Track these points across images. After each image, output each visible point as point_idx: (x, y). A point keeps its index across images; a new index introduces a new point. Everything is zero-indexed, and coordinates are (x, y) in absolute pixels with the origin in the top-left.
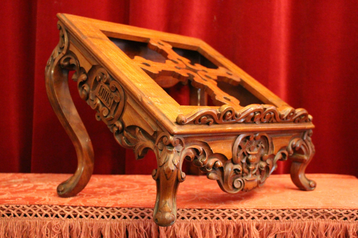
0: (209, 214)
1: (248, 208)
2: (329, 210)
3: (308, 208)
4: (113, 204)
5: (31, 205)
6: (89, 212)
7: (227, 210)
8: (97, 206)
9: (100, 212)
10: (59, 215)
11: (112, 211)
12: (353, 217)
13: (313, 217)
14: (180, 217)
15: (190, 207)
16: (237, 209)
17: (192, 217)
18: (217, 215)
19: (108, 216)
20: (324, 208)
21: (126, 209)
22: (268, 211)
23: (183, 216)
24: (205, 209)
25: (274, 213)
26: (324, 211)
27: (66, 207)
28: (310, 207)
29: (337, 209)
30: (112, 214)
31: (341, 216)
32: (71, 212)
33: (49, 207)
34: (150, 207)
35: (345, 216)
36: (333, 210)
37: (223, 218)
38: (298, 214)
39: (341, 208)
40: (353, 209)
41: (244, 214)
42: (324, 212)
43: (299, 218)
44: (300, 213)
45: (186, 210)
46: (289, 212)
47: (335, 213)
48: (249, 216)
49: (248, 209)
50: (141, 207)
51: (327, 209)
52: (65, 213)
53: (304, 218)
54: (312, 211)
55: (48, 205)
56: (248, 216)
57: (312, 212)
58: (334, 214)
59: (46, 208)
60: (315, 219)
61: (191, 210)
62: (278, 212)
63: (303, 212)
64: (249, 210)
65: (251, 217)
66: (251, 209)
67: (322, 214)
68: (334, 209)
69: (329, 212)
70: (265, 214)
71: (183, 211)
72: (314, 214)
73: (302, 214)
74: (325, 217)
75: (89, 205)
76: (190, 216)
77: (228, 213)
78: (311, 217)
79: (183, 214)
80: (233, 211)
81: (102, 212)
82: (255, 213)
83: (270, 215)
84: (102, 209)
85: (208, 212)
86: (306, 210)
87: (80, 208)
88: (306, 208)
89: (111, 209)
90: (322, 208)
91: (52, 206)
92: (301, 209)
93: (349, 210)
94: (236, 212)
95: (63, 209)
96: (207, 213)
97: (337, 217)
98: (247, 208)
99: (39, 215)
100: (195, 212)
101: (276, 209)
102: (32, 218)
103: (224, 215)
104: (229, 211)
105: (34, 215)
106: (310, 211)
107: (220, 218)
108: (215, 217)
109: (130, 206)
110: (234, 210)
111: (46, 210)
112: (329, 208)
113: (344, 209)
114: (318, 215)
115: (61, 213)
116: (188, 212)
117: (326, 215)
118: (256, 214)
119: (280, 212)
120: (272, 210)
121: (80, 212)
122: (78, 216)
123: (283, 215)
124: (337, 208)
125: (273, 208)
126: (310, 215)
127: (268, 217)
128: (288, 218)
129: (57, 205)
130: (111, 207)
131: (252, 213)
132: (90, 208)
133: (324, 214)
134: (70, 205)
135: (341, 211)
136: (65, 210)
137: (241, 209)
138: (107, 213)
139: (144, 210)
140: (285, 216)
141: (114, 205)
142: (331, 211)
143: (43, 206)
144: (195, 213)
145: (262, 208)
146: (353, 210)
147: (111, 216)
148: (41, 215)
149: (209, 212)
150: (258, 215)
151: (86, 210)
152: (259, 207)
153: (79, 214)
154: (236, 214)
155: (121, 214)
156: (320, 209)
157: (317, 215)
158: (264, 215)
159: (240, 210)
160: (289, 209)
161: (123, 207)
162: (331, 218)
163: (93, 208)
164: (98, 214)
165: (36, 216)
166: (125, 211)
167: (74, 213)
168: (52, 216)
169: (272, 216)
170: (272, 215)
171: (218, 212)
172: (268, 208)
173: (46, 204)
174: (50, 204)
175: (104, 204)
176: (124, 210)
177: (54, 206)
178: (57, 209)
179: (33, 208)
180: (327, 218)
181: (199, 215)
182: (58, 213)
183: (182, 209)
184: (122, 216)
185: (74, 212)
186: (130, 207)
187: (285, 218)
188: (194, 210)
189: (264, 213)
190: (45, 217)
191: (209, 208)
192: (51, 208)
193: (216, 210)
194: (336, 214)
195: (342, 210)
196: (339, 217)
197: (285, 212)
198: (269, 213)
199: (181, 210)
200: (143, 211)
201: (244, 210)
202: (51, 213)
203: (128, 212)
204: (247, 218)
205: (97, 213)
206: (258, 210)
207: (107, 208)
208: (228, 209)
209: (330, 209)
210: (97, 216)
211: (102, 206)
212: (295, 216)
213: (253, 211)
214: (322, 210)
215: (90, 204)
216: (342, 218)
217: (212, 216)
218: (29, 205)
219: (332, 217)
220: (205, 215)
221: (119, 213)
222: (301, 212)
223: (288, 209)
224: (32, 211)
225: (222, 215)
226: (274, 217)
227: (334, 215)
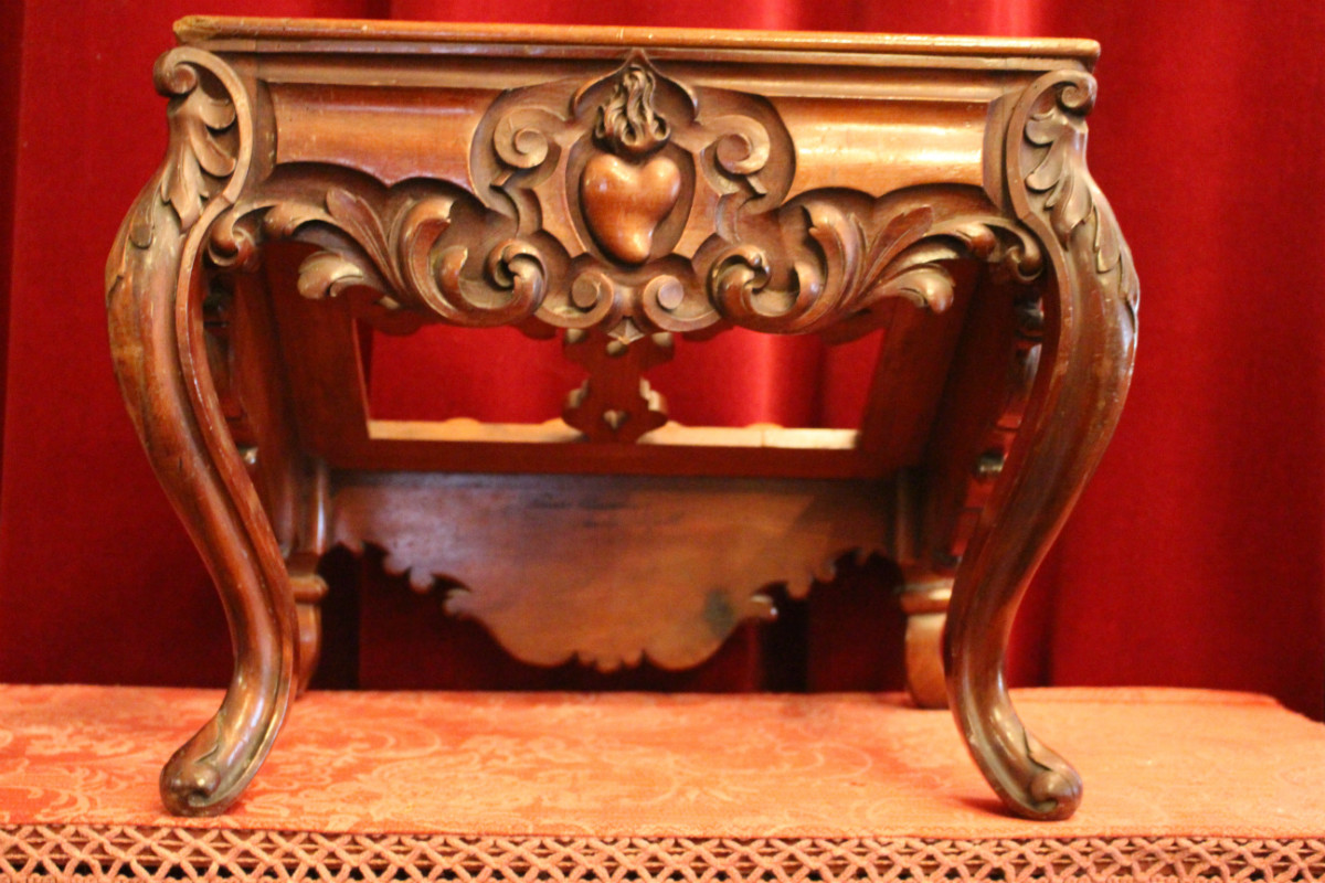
0: (735, 857)
1: (888, 832)
2: (1196, 842)
3: (1115, 833)
4: (356, 819)
5: (19, 827)
6: (258, 851)
7: (805, 843)
8: (292, 827)
9: (301, 854)
10: (136, 868)
11: (352, 847)
12: (1284, 869)
13: (1136, 867)
14: (620, 872)
15: (661, 832)
16: (845, 840)
17: (666, 872)
18: (766, 863)
19: (334, 870)
20: (1174, 832)
21: (408, 841)
22: (962, 845)
23: (632, 867)
24: (721, 838)
25: (986, 851)
26: (1175, 844)
27: (165, 832)
28: (1125, 828)
29: (1227, 837)
30: (350, 861)
31: (1241, 863)
32: (185, 851)
33: (95, 835)
34: (503, 831)
35: (1258, 863)
36: (1212, 842)
37: (790, 875)
38: (1077, 857)
39: (1240, 833)
40: (1285, 835)
41: (872, 856)
42: (1176, 849)
43: (1081, 872)
44: (1085, 854)
45: (642, 843)
46: (1044, 850)
47: (1218, 853)
48: (889, 867)
49: (887, 837)
50: (465, 830)
51: (1190, 838)
52: (159, 859)
53: (1099, 871)
54: (1130, 844)
55: (91, 826)
56: (884, 866)
57: (1130, 848)
58: (1215, 857)
59: (83, 836)
60: (1140, 876)
61: (663, 843)
62: (1000, 849)
63: (1097, 849)
64: (889, 844)
65: (897, 870)
66: (900, 837)
67: (1168, 859)
68: (1213, 836)
69: (1196, 849)
70: (953, 857)
71: (632, 845)
72: (1139, 855)
73: (1091, 856)
74: (1181, 868)
75: (259, 826)
76: (661, 868)
77: (810, 854)
78: (1127, 870)
79: (632, 857)
80: (829, 846)
81: (310, 852)
82: (911, 854)
83: (970, 862)
84: (310, 840)
85: (730, 851)
86: (1109, 841)
87: (221, 838)
88: (1108, 833)
89: (347, 839)
90: (1170, 833)
91: (106, 828)
92: (1088, 838)
93: (1269, 839)
94: (838, 851)
95: (152, 842)
96: (726, 855)
97: (1225, 869)
98: (881, 836)
99: (52, 868)
100: (678, 850)
101: (994, 839)
102: (25, 878)
103: (792, 863)
104: (814, 845)
105: (31, 865)
106: (1122, 843)
107: (778, 876)
108: (758, 872)
109: (421, 830)
110: (830, 840)
111: (80, 845)
112: (1196, 831)
113: (1253, 835)
114: (1154, 862)
115: (143, 857)
116: (654, 848)
117: (1183, 862)
118: (918, 858)
119: (1009, 850)
120: (977, 842)
121: (223, 851)
122: (214, 868)
123: (1021, 863)
124: (1225, 833)
125: (983, 836)
126: (1125, 861)
127: (963, 871)
128: (1039, 873)
129: (129, 824)
130: (347, 833)
131: (901, 854)
132: (260, 835)
133: (1178, 856)
134: (180, 824)
135: (1239, 844)
136: (160, 845)
137: (861, 838)
138: (332, 855)
139: (479, 844)
140: (1027, 864)
141: (357, 824)
142: (1204, 844)
143: (71, 829)
144: (680, 853)
145: (940, 834)
146: (1285, 841)
147: (346, 869)
148: (61, 866)
149: (734, 851)
150: (924, 863)
151: (247, 844)
152: (929, 829)
153: (219, 859)
154: (841, 858)
155: (384, 862)
156: (1160, 838)
157: (1149, 860)
158: (949, 862)
159: (856, 842)
160: (1043, 838)
161: (395, 833)
162: (1200, 874)
163: (275, 837)
164: (292, 861)
165: (41, 869)
166: (402, 848)
167: (195, 859)
168: (106, 868)
169: (980, 866)
170: (976, 862)
171: (769, 850)
172: (963, 834)
173: (82, 823)
174: (99, 820)
175: (317, 818)
176: (400, 843)
177: (116, 830)
178: (125, 841)
179: (28, 837)
180: (1188, 872)
181: (694, 864)
182: (130, 856)
183: (631, 838)
184: (392, 870)
185: (198, 852)
186: (423, 833)
187: (1028, 871)
188: (677, 844)
189: (946, 854)
190: (78, 876)
191: (736, 833)
192: (103, 839)
193: (762, 843)
194: (1224, 857)
195: (1243, 841)
196: (1235, 869)
197: (1026, 849)
198: (969, 855)
199: (626, 841)
200: (473, 849)
201: (869, 843)
202: (101, 857)
203: (416, 853)
204: (881, 875)
205: (288, 855)
206: (924, 840)
207: (332, 836)
208: (808, 838)
209: (1199, 839)
210: (291, 870)
211: (310, 828)
212: (1066, 865)
213: (907, 846)
214: (1171, 841)
215: (262, 819)
216: (1246, 872)
217: (746, 864)
218: (12, 827)
219: (1205, 867)
220: (718, 864)
221: (378, 856)
222: (1089, 849)
223: (1038, 838)
224: (23, 852)
225: (786, 863)
226: (985, 870)
227: (1214, 861)
